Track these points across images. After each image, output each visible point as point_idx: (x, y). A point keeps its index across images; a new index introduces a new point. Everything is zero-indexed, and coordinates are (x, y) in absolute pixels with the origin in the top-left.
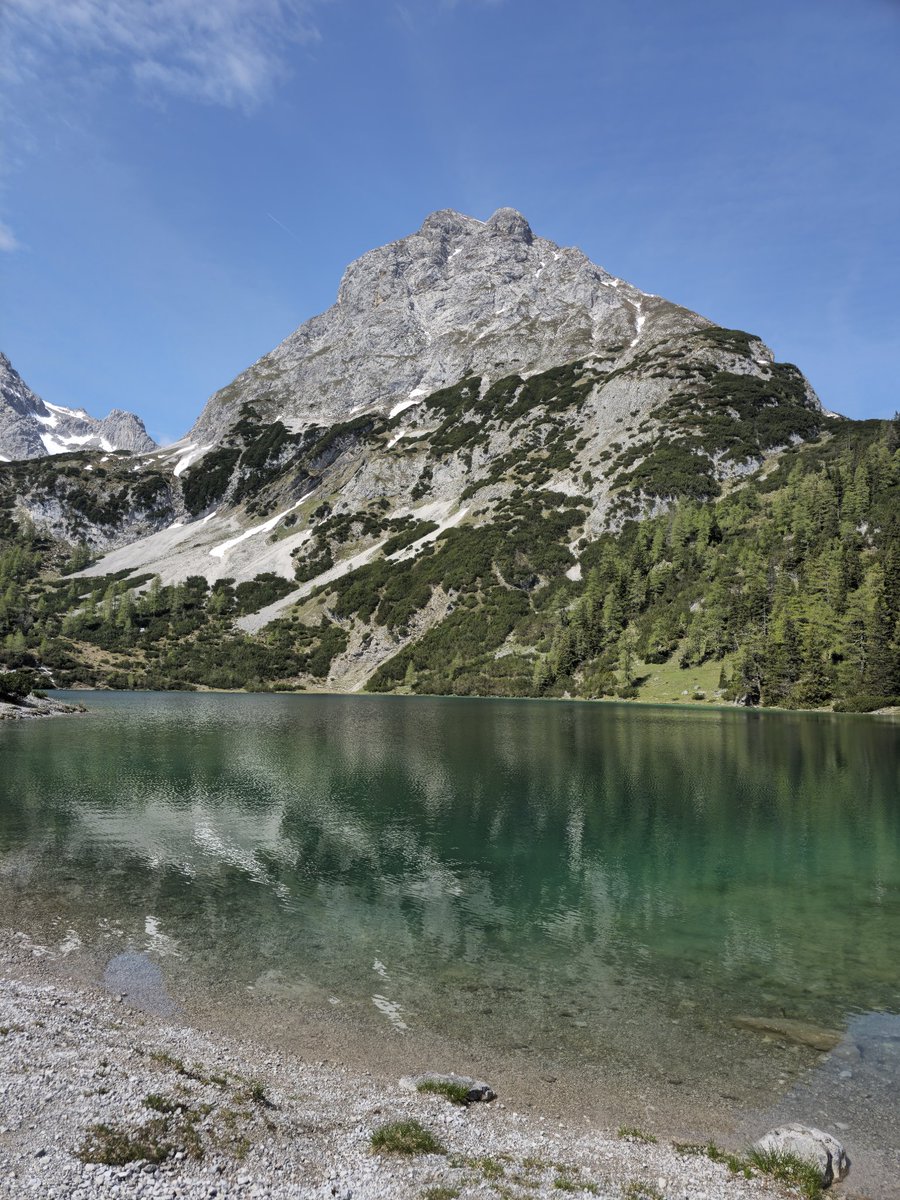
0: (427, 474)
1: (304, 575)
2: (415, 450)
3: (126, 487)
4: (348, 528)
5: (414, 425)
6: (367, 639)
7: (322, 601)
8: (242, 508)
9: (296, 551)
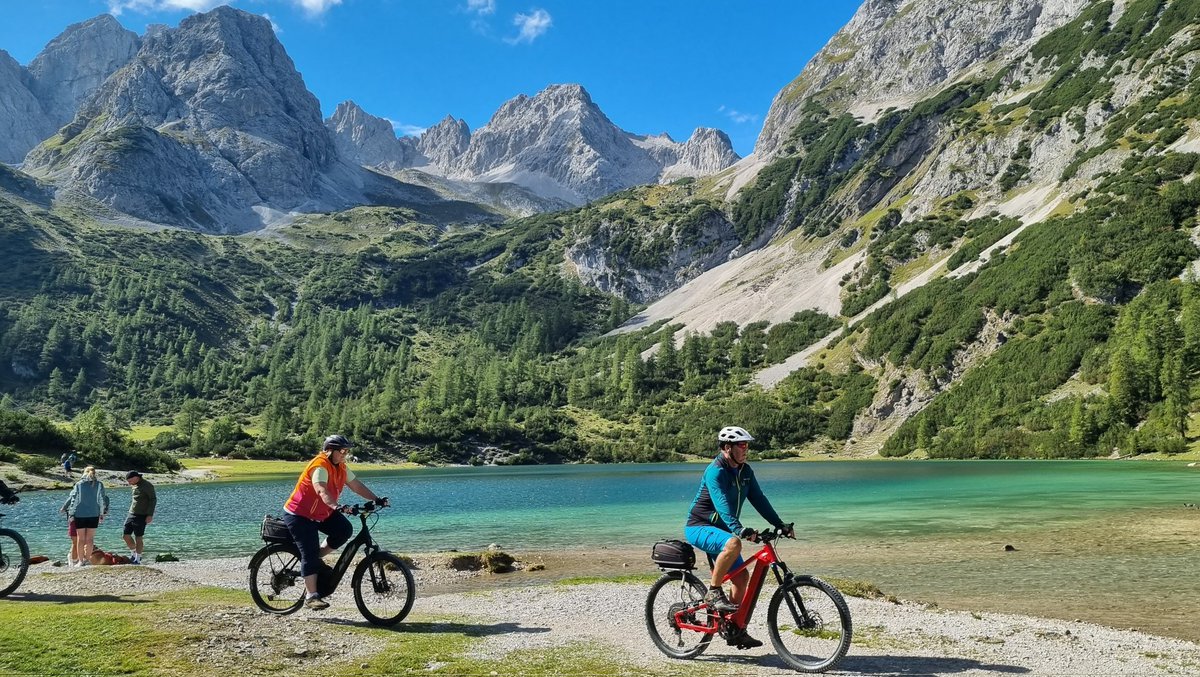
0: (1025, 152)
1: (851, 308)
2: (1010, 121)
3: (671, 224)
4: (910, 241)
5: (1016, 87)
6: (897, 387)
7: (852, 342)
8: (800, 230)
9: (847, 278)
